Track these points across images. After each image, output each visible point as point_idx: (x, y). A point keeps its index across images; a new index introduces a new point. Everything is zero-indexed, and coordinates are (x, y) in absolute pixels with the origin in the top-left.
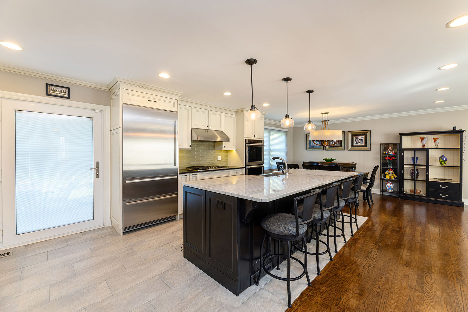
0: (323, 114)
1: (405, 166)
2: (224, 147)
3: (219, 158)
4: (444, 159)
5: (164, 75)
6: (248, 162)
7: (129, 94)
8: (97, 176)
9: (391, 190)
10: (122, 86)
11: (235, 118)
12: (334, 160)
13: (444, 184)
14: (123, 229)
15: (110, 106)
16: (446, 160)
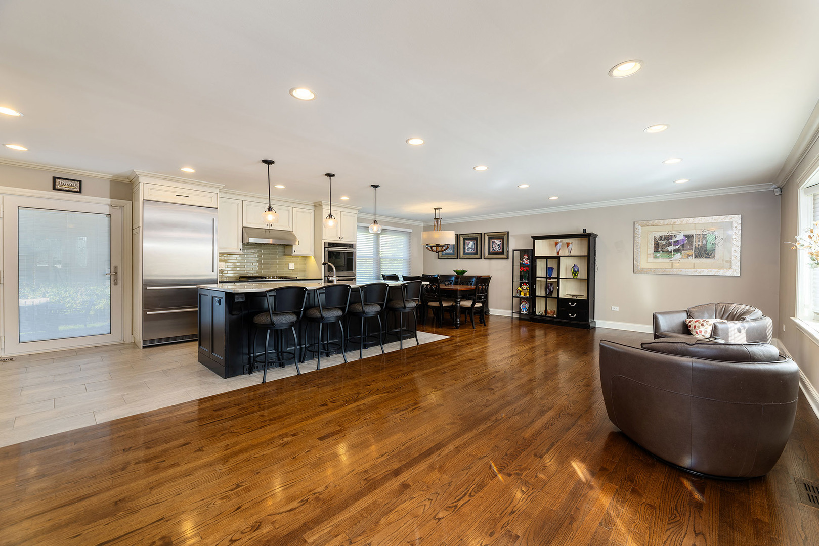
0: (435, 209)
1: (537, 279)
2: (295, 251)
3: (292, 266)
4: (576, 270)
5: (188, 170)
6: (328, 271)
7: (151, 189)
8: (116, 284)
9: (526, 311)
10: (141, 179)
11: (313, 214)
12: (466, 272)
13: (573, 301)
14: (144, 341)
15: (132, 201)
16: (578, 271)
